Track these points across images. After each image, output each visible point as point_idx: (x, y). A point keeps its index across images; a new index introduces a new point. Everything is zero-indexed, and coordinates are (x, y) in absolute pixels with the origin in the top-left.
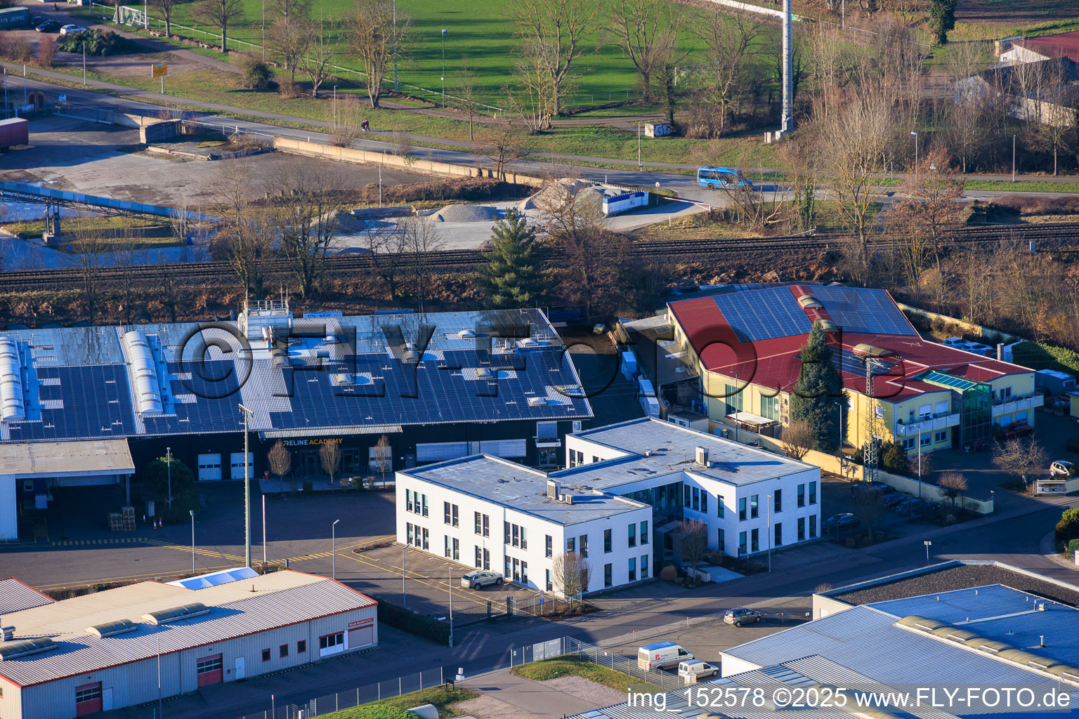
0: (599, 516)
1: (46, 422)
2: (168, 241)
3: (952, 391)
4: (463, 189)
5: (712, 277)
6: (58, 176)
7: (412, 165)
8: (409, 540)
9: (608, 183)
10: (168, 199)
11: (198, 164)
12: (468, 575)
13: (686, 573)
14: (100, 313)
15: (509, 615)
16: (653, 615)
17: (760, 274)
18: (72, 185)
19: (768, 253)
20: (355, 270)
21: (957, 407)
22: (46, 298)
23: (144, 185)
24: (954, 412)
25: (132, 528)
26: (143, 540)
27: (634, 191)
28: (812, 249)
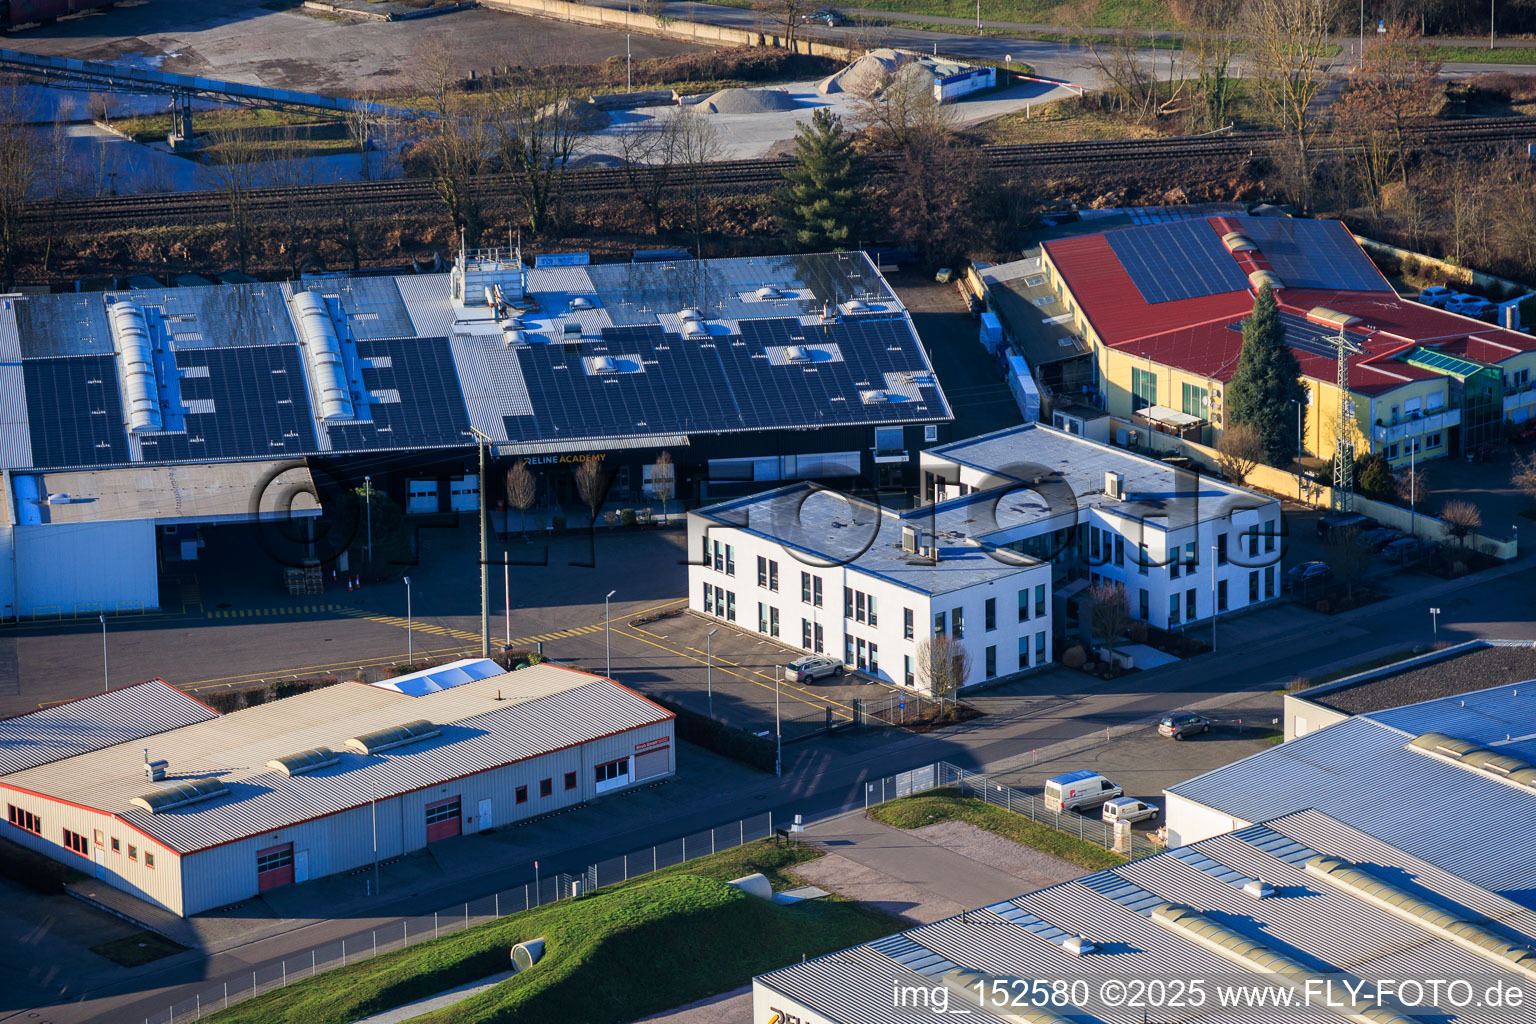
0: (978, 580)
1: (192, 433)
2: (340, 146)
3: (1449, 377)
4: (740, 65)
5: (1094, 197)
6: (183, 46)
7: (667, 28)
8: (708, 606)
9: (939, 54)
10: (336, 79)
11: (373, 27)
12: (794, 663)
13: (1098, 655)
14: (254, 257)
15: (857, 723)
16: (1055, 722)
17: (1160, 193)
18: (204, 60)
19: (1171, 163)
20: (603, 192)
21: (1456, 399)
22: (178, 239)
23: (302, 59)
24: (1452, 406)
25: (319, 590)
26: (334, 608)
27: (977, 67)
28: (1230, 157)
